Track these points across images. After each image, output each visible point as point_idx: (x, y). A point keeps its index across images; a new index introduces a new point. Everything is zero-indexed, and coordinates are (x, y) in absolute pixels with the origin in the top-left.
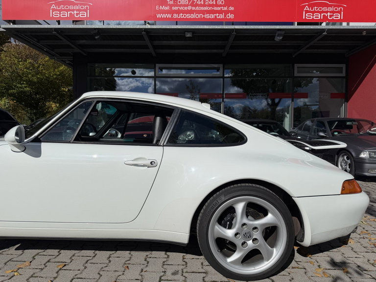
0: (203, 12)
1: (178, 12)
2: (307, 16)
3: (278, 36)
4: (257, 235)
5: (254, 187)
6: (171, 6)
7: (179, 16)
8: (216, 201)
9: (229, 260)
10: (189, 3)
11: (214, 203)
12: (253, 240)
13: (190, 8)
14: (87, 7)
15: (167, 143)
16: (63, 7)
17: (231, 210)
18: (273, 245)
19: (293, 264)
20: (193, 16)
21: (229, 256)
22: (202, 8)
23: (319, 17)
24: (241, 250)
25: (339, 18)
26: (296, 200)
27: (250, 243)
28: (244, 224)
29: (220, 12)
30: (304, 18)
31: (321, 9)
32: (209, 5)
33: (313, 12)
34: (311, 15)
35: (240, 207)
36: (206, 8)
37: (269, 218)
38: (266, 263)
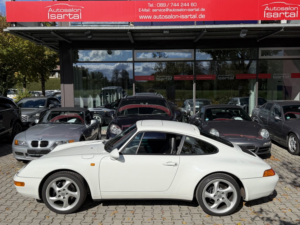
0: (179, 13)
1: (158, 14)
2: (268, 15)
3: (242, 33)
4: (224, 196)
5: (222, 175)
6: (151, 8)
7: (158, 17)
8: (205, 182)
9: (212, 207)
10: (166, 6)
11: (204, 182)
12: (222, 198)
13: (167, 10)
14: (79, 10)
15: (180, 153)
16: (59, 11)
17: (212, 185)
18: (231, 200)
19: (242, 210)
20: (171, 17)
21: (211, 206)
22: (178, 10)
23: (278, 15)
24: (217, 203)
25: (295, 16)
26: (241, 180)
27: (221, 199)
28: (218, 191)
29: (193, 13)
30: (265, 17)
31: (279, 9)
32: (184, 7)
33: (273, 12)
34: (270, 14)
35: (216, 184)
36: (181, 10)
37: (229, 189)
38: (228, 208)
